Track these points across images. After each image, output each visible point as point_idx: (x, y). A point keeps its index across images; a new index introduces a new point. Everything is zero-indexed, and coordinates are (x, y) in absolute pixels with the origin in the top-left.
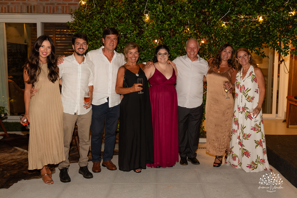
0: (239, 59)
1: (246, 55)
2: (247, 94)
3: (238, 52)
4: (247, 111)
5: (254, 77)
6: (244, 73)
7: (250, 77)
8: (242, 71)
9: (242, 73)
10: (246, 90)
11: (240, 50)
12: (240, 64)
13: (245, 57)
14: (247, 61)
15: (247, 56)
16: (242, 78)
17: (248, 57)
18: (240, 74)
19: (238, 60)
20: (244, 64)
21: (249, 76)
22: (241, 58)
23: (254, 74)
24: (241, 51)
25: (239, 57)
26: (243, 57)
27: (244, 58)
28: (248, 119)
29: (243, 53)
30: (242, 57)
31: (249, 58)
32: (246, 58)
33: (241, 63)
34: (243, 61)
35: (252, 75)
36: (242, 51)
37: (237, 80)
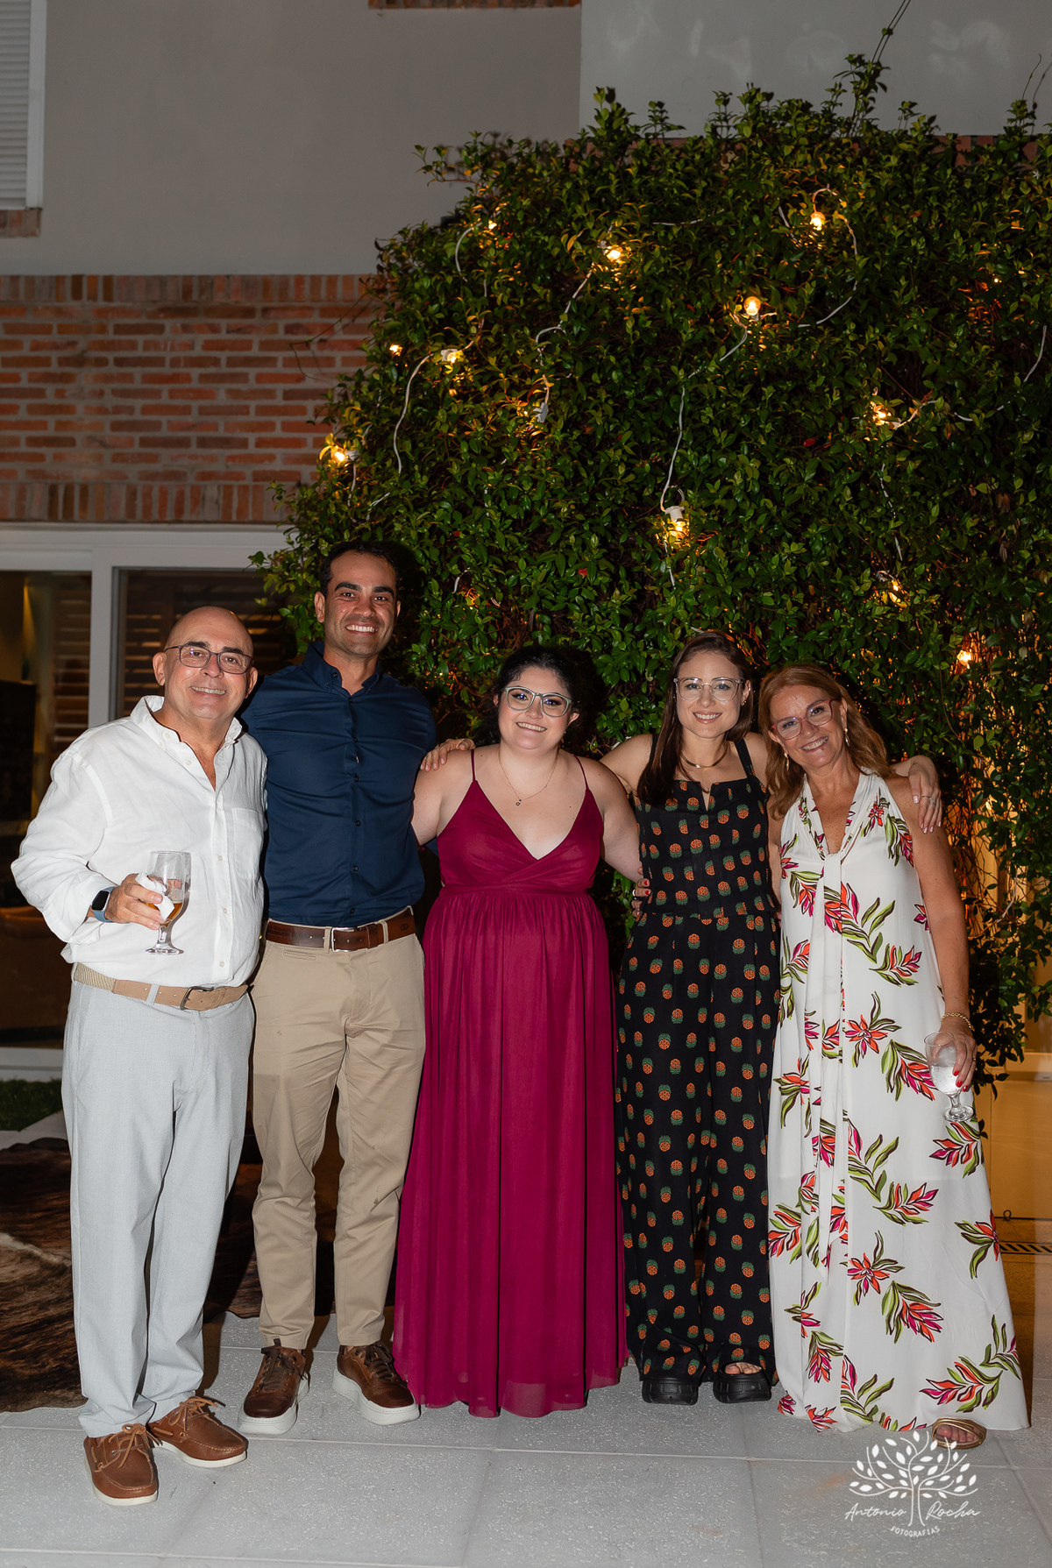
0: (784, 733)
1: (821, 709)
2: (879, 940)
3: (770, 697)
4: (892, 1043)
5: (903, 832)
6: (835, 813)
7: (878, 830)
8: (811, 804)
9: (815, 817)
10: (866, 916)
11: (783, 684)
12: (793, 762)
13: (818, 717)
14: (836, 739)
15: (828, 713)
16: (824, 843)
17: (836, 718)
18: (808, 821)
19: (783, 740)
20: (822, 760)
21: (871, 825)
22: (793, 728)
23: (894, 810)
24: (786, 688)
25: (785, 726)
26: (807, 724)
27: (814, 728)
28: (907, 1091)
29: (800, 699)
30: (800, 719)
31: (844, 720)
32: (824, 722)
33: (799, 758)
34: (814, 746)
35: (884, 818)
36: (795, 688)
37: (796, 865)
